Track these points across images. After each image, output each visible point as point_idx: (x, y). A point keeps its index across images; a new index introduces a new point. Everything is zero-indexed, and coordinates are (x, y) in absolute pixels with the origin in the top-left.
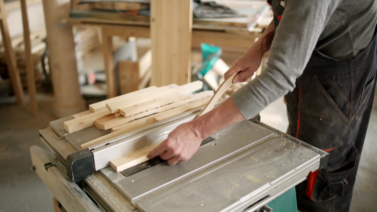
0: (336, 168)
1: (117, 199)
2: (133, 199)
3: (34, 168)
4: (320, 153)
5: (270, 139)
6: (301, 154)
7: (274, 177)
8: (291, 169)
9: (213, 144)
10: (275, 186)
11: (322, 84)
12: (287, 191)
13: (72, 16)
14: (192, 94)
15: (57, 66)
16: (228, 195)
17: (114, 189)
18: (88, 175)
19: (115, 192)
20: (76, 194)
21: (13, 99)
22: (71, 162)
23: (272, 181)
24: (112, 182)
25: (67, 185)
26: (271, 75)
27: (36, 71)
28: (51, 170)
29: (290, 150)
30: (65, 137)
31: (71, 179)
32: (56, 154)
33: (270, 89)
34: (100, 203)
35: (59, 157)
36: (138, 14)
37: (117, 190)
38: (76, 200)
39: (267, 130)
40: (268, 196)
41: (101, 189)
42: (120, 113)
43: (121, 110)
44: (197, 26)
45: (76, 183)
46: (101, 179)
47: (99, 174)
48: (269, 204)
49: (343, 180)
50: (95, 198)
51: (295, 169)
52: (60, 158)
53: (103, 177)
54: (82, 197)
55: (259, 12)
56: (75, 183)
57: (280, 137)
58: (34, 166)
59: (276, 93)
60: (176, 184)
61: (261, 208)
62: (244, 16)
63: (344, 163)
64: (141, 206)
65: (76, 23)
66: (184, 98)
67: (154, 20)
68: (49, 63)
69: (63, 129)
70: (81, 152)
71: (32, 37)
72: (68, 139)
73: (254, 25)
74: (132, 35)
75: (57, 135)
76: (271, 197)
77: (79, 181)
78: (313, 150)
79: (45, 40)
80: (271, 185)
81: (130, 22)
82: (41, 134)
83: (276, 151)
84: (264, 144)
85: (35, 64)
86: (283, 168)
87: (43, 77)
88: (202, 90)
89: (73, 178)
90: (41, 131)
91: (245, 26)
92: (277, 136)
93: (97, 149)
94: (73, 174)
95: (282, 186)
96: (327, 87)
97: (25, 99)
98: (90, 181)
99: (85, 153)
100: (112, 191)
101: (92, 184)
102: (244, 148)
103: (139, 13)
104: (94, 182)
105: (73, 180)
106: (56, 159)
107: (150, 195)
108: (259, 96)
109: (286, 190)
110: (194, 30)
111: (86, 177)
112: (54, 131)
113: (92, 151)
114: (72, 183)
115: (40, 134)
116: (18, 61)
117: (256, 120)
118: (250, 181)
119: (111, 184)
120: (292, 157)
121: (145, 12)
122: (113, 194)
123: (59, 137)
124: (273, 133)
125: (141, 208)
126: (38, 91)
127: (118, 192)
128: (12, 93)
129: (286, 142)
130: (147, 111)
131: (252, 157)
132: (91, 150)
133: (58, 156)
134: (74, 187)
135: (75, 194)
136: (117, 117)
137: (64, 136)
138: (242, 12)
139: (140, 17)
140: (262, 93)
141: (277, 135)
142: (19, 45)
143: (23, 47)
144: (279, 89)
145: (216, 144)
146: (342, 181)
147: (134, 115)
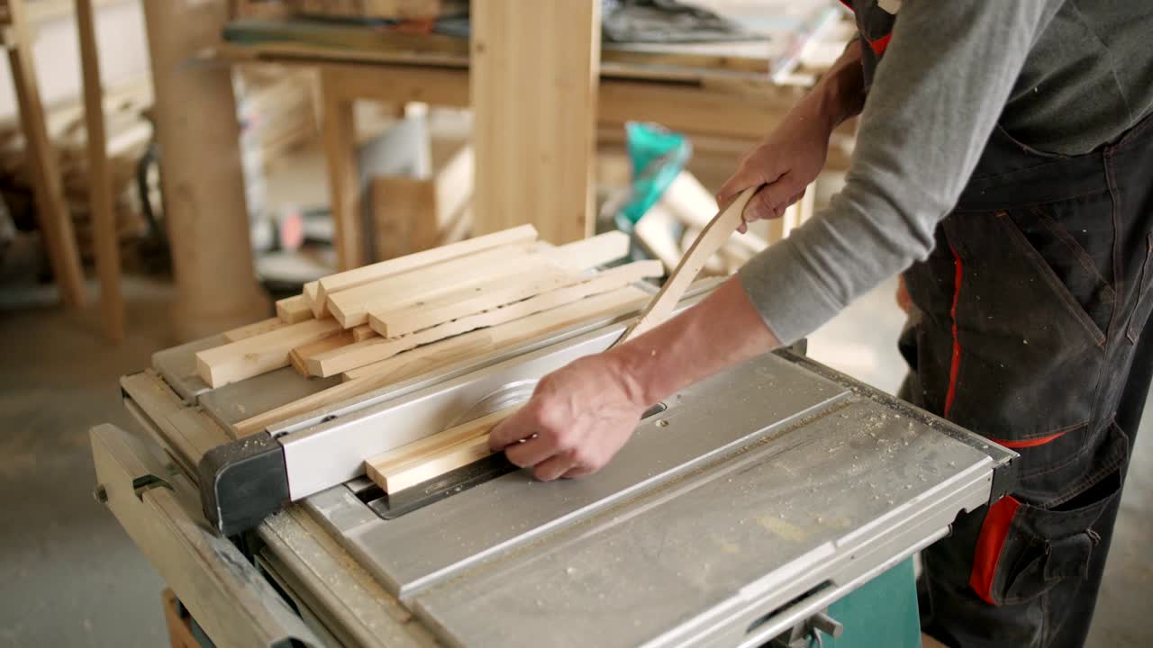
0: (1068, 493)
1: (356, 587)
2: (404, 588)
3: (103, 495)
4: (991, 452)
5: (836, 407)
6: (933, 455)
7: (847, 523)
8: (899, 502)
9: (658, 424)
10: (850, 552)
11: (1025, 233)
12: (889, 568)
13: (230, 36)
14: (594, 271)
15: (185, 191)
16: (701, 575)
17: (347, 557)
18: (266, 515)
19: (348, 565)
20: (228, 573)
21: (50, 294)
22: (214, 472)
23: (839, 538)
24: (342, 537)
25: (199, 544)
26: (861, 209)
27: (120, 208)
28: (154, 498)
29: (897, 443)
30: (200, 399)
31: (213, 525)
32: (170, 450)
33: (858, 254)
34: (303, 602)
35: (179, 460)
36: (434, 31)
37: (356, 561)
38: (227, 589)
39: (829, 381)
40: (826, 585)
41: (304, 556)
42: (371, 326)
43: (375, 318)
44: (615, 68)
45: (231, 538)
46: (307, 528)
47: (301, 510)
48: (831, 608)
49: (1085, 532)
50: (288, 587)
51: (912, 500)
52: (183, 464)
53: (312, 521)
54: (249, 581)
55: (807, 28)
56: (227, 540)
57: (867, 404)
58: (102, 486)
59: (876, 267)
60: (539, 544)
61: (805, 621)
62: (758, 38)
63: (1091, 479)
64: (428, 608)
65: (242, 59)
66: (568, 282)
67: (481, 48)
68: (162, 185)
69: (194, 374)
70: (244, 443)
71: (110, 105)
72: (209, 406)
73: (790, 64)
74: (417, 96)
75: (177, 394)
76: (837, 586)
77: (239, 534)
78: (969, 442)
79: (148, 115)
80: (839, 550)
81: (408, 56)
82: (127, 389)
83: (854, 445)
84: (818, 423)
85: (119, 186)
86: (877, 498)
87: (142, 228)
88: (627, 260)
89: (221, 523)
90: (127, 382)
91: (762, 67)
92: (859, 400)
93: (295, 432)
94: (219, 509)
95: (868, 554)
96: (1040, 241)
97: (87, 292)
98: (274, 532)
99: (259, 443)
100: (340, 564)
101: (279, 544)
102: (754, 434)
103: (435, 26)
104: (286, 535)
105: (221, 527)
106: (171, 467)
107: (461, 577)
108: (824, 275)
109: (886, 565)
110: (604, 79)
111: (261, 520)
112: (167, 383)
113: (280, 440)
114: (215, 539)
115: (123, 390)
116: (68, 178)
117: (795, 352)
118: (772, 536)
119: (338, 543)
120: (905, 464)
121: (454, 26)
122: (342, 571)
123: (182, 399)
124: (847, 392)
125: (429, 616)
126: (127, 267)
127: (358, 567)
128: (46, 273)
129: (887, 419)
130: (454, 321)
131: (778, 464)
132: (278, 436)
133: (176, 456)
134: (224, 549)
135: (226, 570)
136: (361, 338)
137: (197, 397)
138: (753, 25)
139: (437, 39)
140: (835, 266)
141: (858, 398)
142: (72, 129)
143: (81, 137)
144: (884, 253)
145: (666, 423)
146: (1085, 535)
147: (415, 333)
